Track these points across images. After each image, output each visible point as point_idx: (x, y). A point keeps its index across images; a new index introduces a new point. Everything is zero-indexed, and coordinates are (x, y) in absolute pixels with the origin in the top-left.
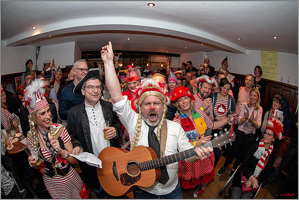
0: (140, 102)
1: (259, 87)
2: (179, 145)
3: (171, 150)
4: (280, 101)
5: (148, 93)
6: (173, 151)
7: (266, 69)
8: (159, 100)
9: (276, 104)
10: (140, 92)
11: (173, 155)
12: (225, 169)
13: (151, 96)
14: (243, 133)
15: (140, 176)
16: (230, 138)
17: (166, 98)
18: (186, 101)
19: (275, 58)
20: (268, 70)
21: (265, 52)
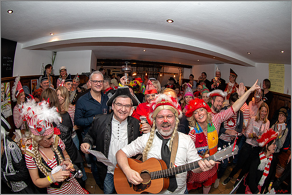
0: (154, 116)
1: (265, 99)
2: (188, 156)
3: (181, 161)
4: (286, 114)
5: (161, 107)
6: (183, 162)
7: (273, 82)
8: (172, 114)
9: (282, 118)
10: (154, 107)
11: (183, 166)
12: (230, 179)
13: (165, 110)
14: (250, 146)
15: (150, 184)
16: (233, 151)
17: (178, 111)
18: (202, 113)
19: (282, 70)
20: (276, 82)
21: (272, 65)
